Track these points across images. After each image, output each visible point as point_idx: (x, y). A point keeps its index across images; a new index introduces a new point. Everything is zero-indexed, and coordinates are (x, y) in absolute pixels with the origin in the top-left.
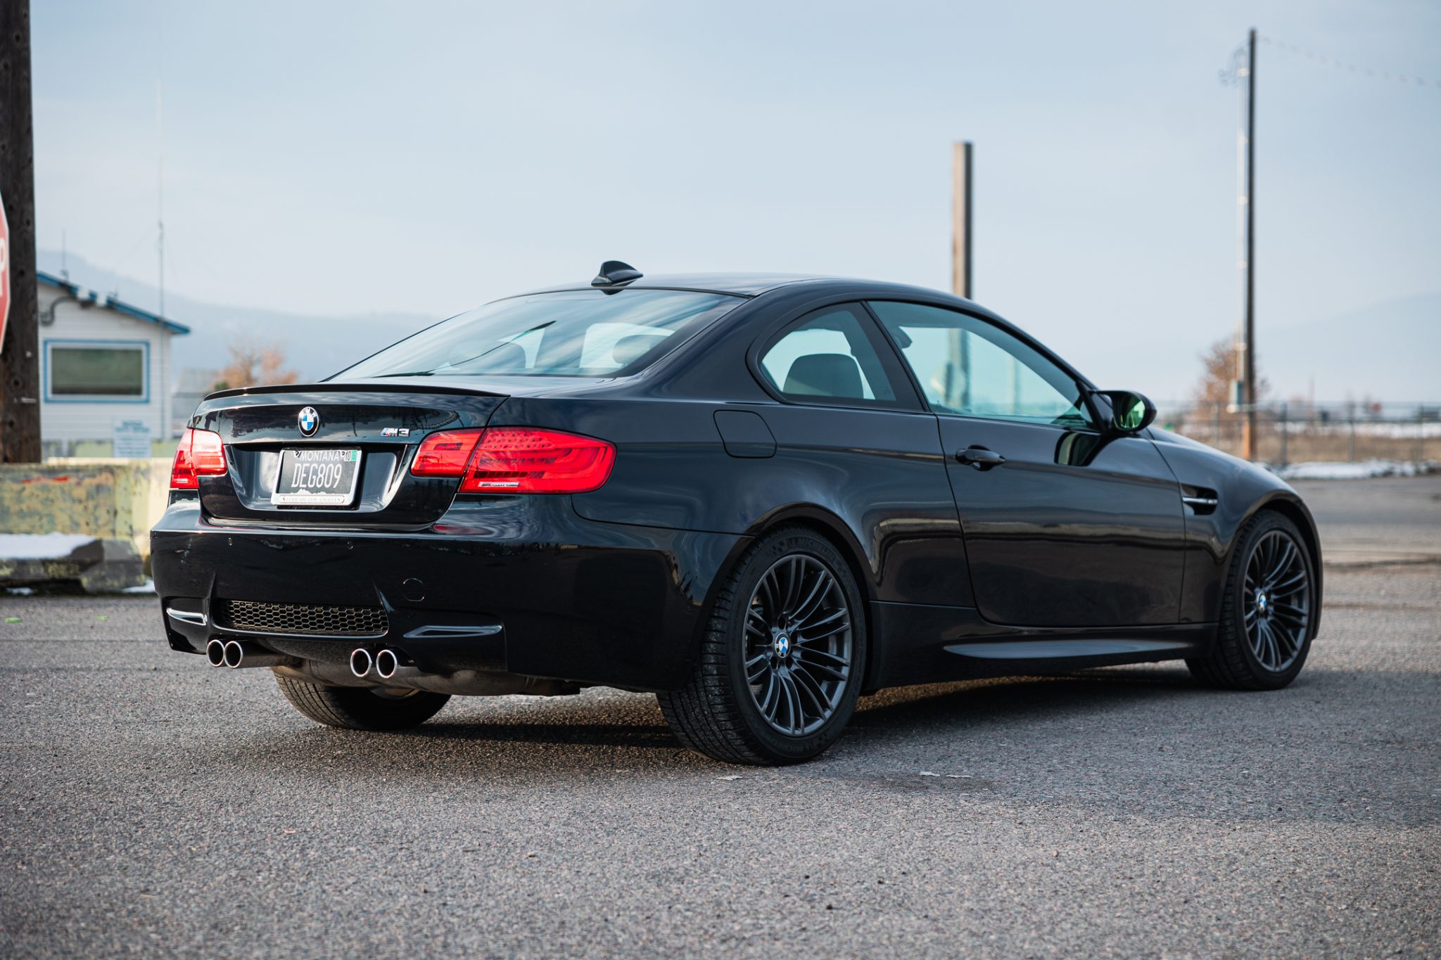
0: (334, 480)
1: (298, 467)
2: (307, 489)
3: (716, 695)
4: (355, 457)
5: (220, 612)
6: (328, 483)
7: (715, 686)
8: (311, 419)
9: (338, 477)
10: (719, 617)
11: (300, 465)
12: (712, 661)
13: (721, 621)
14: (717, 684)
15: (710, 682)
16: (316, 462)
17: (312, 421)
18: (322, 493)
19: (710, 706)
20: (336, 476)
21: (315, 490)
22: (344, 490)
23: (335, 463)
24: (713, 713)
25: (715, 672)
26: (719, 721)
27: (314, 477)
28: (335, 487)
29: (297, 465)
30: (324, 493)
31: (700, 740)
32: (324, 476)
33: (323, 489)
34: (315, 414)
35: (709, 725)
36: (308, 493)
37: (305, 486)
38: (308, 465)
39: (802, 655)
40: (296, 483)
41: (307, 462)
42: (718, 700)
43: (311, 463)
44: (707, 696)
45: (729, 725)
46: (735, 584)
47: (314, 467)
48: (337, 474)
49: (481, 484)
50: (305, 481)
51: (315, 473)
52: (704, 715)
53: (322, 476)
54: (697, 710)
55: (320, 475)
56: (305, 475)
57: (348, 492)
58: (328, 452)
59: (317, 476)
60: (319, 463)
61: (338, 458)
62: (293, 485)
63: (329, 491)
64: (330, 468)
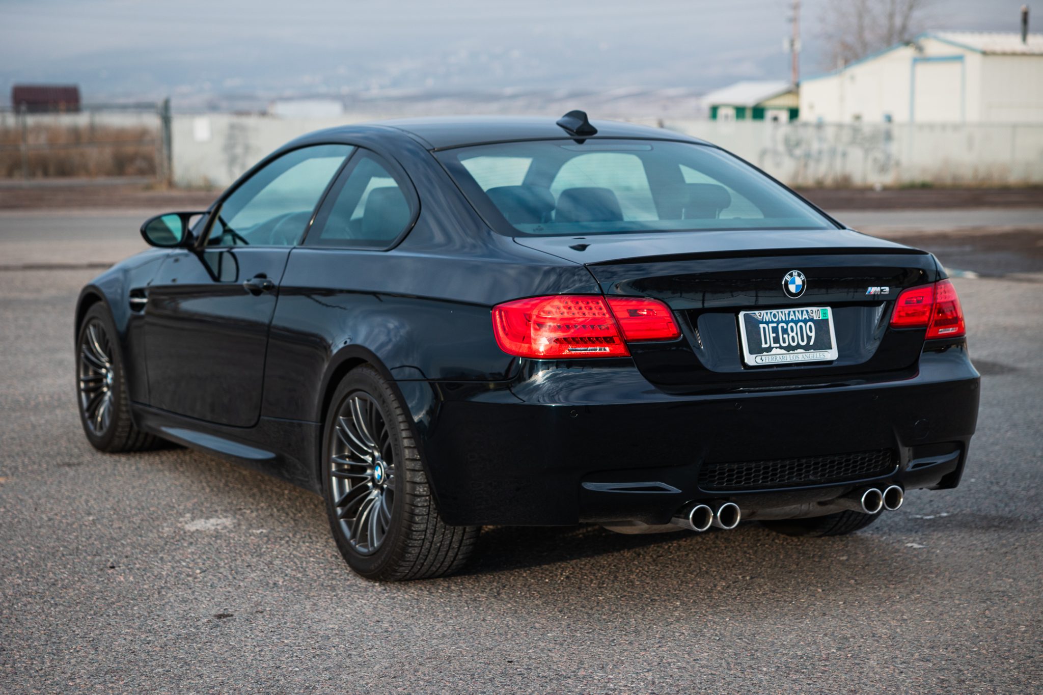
0: (809, 338)
1: (764, 328)
2: (781, 347)
4: (825, 314)
6: (803, 341)
9: (813, 335)
11: (765, 325)
16: (782, 322)
17: (801, 283)
18: (799, 351)
20: (810, 334)
21: (789, 348)
22: (822, 344)
23: (805, 321)
27: (786, 336)
28: (812, 343)
29: (761, 326)
30: (802, 351)
32: (797, 334)
33: (798, 346)
34: (803, 277)
36: (783, 351)
37: (778, 345)
38: (775, 325)
40: (766, 343)
41: (773, 322)
43: (778, 322)
47: (782, 327)
48: (813, 332)
49: (940, 332)
50: (776, 340)
51: (785, 331)
53: (794, 334)
55: (791, 334)
56: (774, 335)
57: (831, 348)
58: (794, 312)
59: (789, 335)
60: (787, 323)
61: (806, 316)
62: (764, 346)
63: (807, 348)
64: (801, 327)
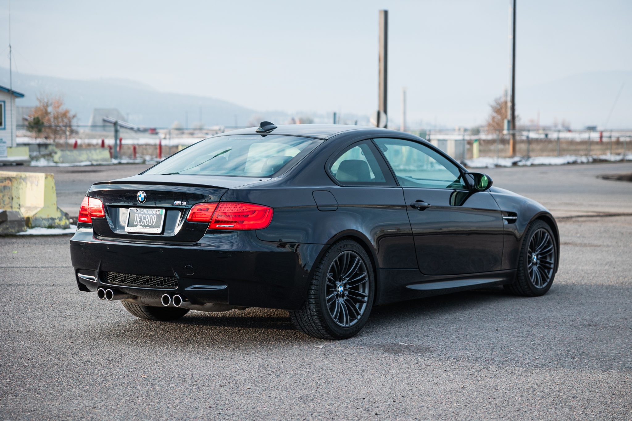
0: (153, 222)
1: (137, 216)
2: (141, 225)
3: (314, 312)
4: (162, 212)
5: (103, 276)
6: (150, 223)
7: (314, 308)
8: (143, 196)
10: (315, 279)
11: (137, 215)
12: (313, 298)
13: (317, 281)
14: (315, 307)
15: (312, 306)
16: (144, 214)
17: (143, 197)
18: (148, 227)
19: (311, 316)
20: (154, 221)
21: (144, 226)
22: (157, 226)
23: (153, 215)
24: (313, 319)
25: (314, 302)
26: (315, 322)
27: (144, 220)
28: (153, 225)
29: (136, 215)
31: (307, 329)
32: (149, 220)
34: (145, 194)
35: (311, 324)
36: (141, 227)
37: (140, 224)
38: (141, 215)
39: (348, 293)
42: (315, 314)
43: (143, 214)
44: (310, 312)
45: (319, 324)
46: (322, 265)
47: (144, 216)
48: (154, 220)
49: (217, 226)
50: (140, 222)
51: (144, 218)
52: (309, 320)
54: (306, 318)
55: (146, 220)
56: (140, 219)
57: (159, 228)
58: (150, 210)
59: (145, 220)
60: (146, 215)
61: (154, 213)
62: (135, 224)
63: (151, 227)
64: (151, 217)
